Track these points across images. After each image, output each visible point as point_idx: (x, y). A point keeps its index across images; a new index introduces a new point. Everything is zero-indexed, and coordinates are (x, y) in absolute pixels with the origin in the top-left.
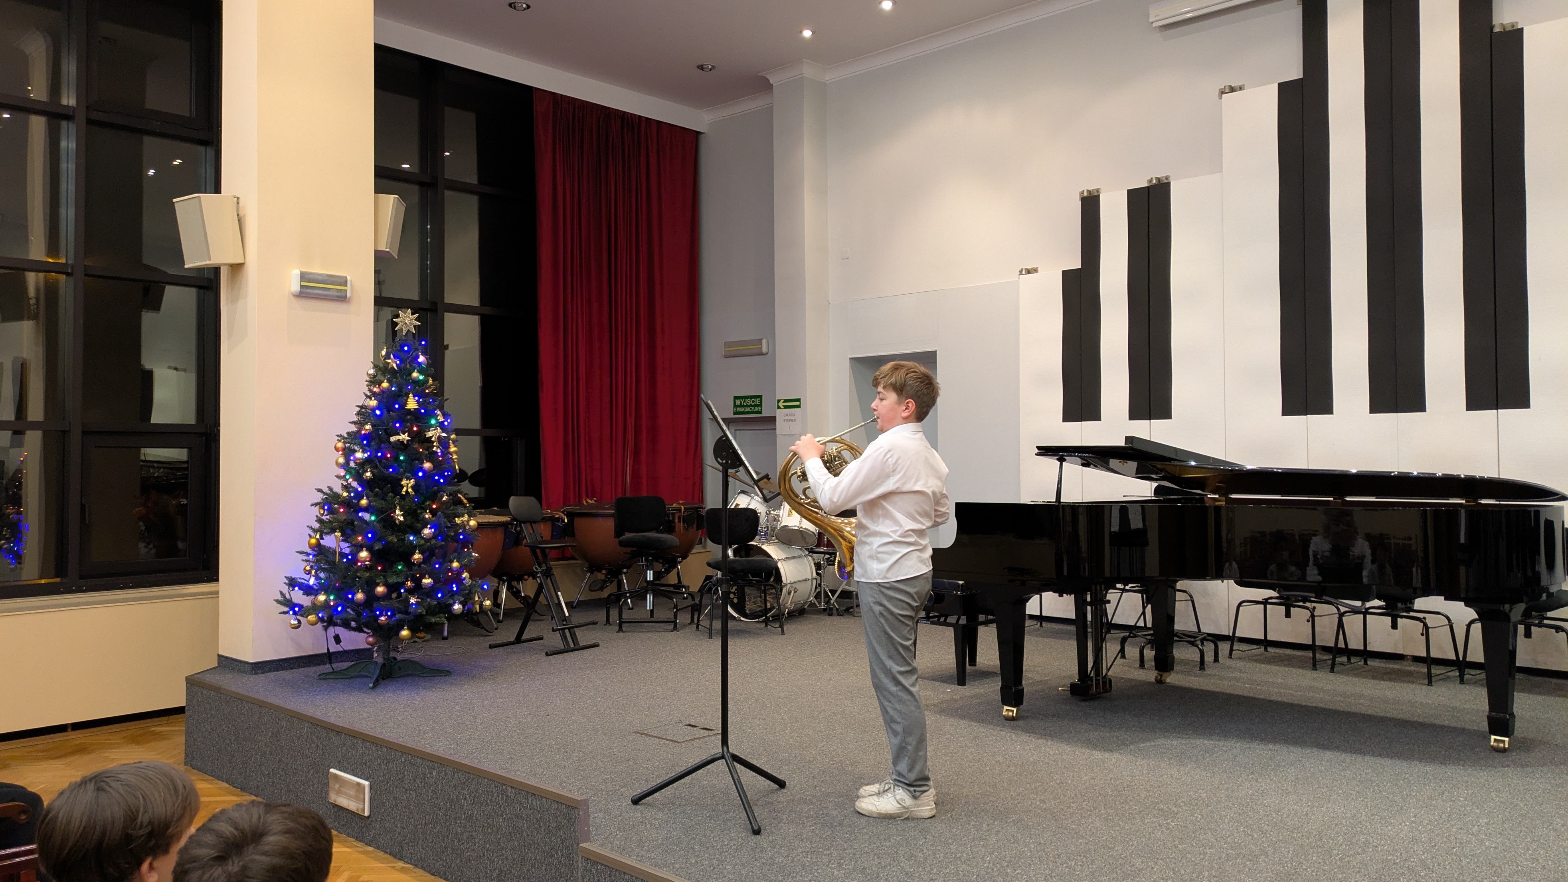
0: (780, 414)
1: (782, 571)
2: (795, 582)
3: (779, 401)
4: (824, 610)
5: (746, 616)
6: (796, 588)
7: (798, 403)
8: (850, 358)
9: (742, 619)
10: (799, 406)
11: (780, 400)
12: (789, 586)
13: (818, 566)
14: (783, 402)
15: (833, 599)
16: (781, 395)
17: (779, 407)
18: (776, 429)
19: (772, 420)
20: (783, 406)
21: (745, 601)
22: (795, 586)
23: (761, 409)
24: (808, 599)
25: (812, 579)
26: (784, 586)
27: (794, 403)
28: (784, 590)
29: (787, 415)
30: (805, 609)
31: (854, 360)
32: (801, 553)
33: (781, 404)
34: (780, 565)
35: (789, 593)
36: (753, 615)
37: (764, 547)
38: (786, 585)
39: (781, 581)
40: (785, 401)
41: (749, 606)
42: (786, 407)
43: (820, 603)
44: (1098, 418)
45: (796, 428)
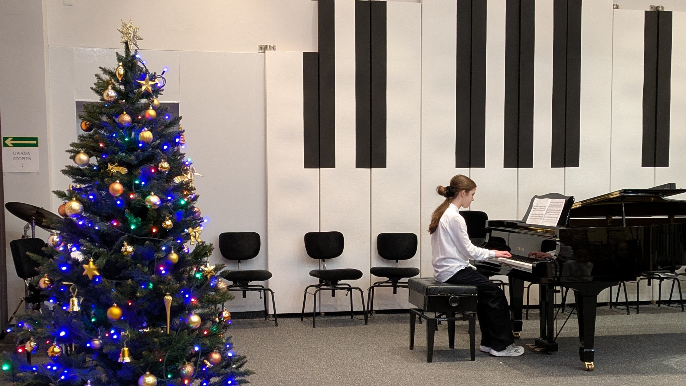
0: (8, 153)
3: (5, 139)
7: (35, 142)
8: (77, 102)
10: (36, 145)
11: (8, 138)
14: (12, 140)
16: (9, 131)
17: (6, 145)
20: (12, 144)
27: (29, 142)
29: (19, 153)
33: (8, 142)
40: (15, 139)
42: (15, 145)
44: (333, 166)
45: (32, 166)
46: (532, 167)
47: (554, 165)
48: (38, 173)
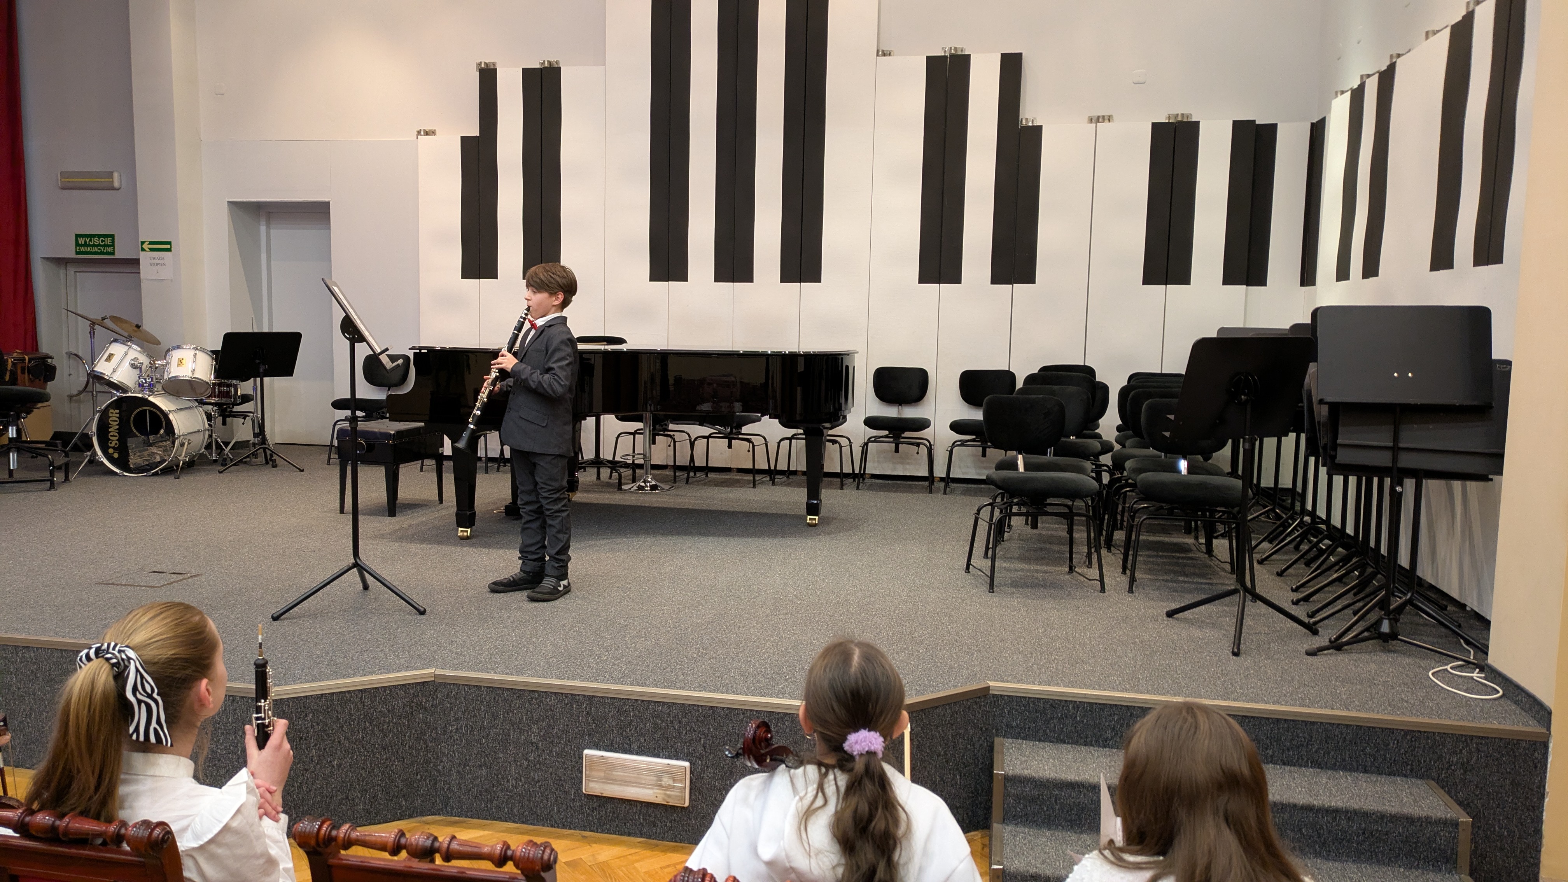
0: (145, 258)
1: (174, 423)
2: (188, 434)
3: (143, 243)
4: (215, 461)
5: (129, 470)
6: (189, 440)
7: (168, 246)
8: (229, 202)
9: (125, 474)
10: (169, 250)
11: (144, 242)
12: (181, 438)
13: (209, 417)
14: (149, 244)
15: (227, 450)
16: (146, 235)
17: (143, 250)
18: (139, 273)
19: (136, 262)
20: (149, 248)
21: (128, 455)
22: (188, 437)
23: (114, 249)
24: (200, 450)
25: (205, 430)
26: (177, 438)
27: (163, 246)
28: (176, 443)
29: (154, 259)
30: (194, 461)
31: (231, 203)
32: (190, 404)
33: (145, 246)
34: (171, 417)
35: (182, 445)
36: (139, 470)
37: (151, 399)
38: (180, 436)
39: (175, 434)
40: (151, 243)
41: (134, 460)
42: (152, 250)
43: (211, 454)
44: (495, 276)
45: (166, 273)
46: (752, 281)
47: (784, 279)
48: (172, 280)
